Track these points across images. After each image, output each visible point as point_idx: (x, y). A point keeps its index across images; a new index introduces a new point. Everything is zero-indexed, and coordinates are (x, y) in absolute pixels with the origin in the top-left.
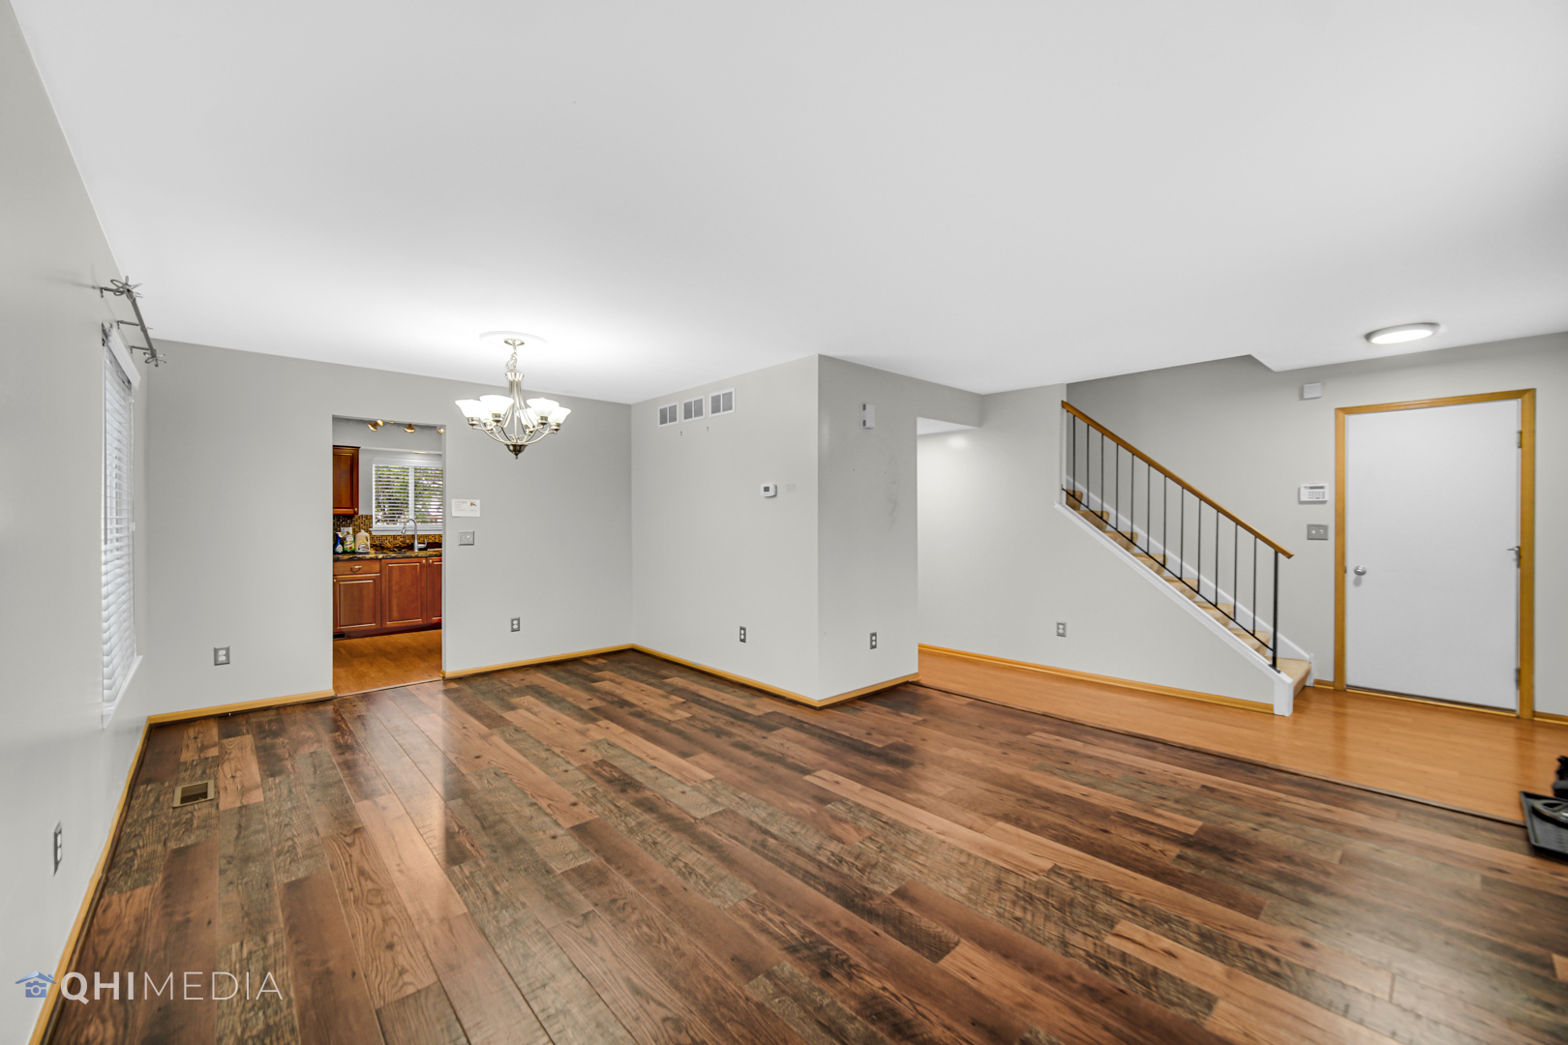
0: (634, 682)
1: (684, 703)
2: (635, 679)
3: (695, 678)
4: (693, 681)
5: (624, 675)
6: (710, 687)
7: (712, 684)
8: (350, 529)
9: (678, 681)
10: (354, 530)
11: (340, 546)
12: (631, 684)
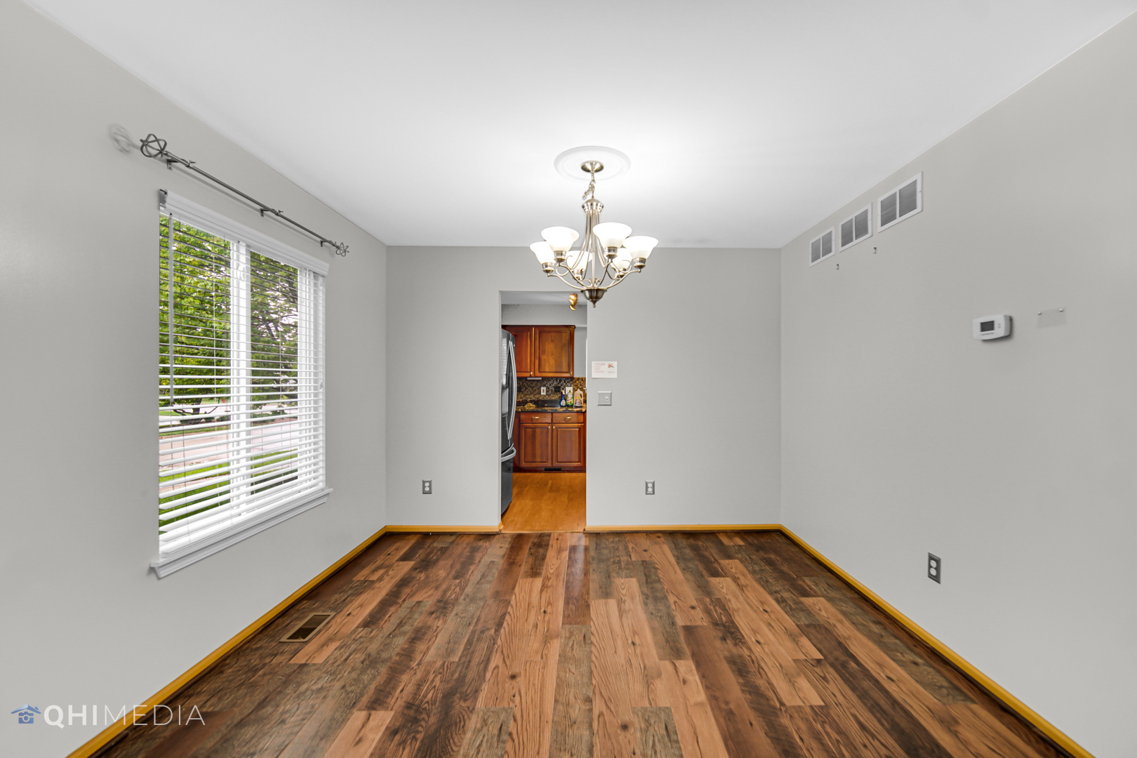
0: (762, 590)
1: (819, 661)
2: (765, 584)
3: (850, 608)
4: (844, 613)
5: (753, 572)
6: (870, 635)
7: (876, 629)
8: (571, 389)
9: (822, 607)
10: (574, 389)
11: (564, 401)
12: (757, 592)
